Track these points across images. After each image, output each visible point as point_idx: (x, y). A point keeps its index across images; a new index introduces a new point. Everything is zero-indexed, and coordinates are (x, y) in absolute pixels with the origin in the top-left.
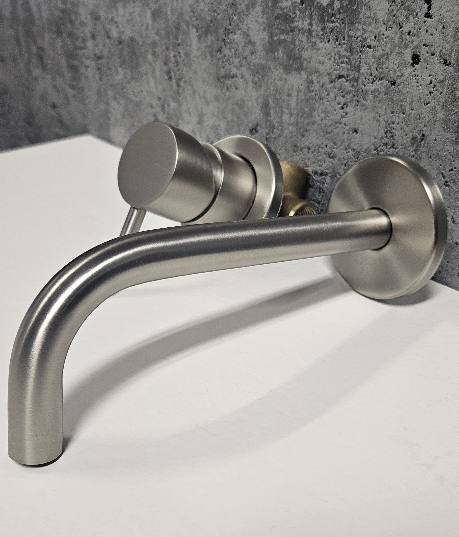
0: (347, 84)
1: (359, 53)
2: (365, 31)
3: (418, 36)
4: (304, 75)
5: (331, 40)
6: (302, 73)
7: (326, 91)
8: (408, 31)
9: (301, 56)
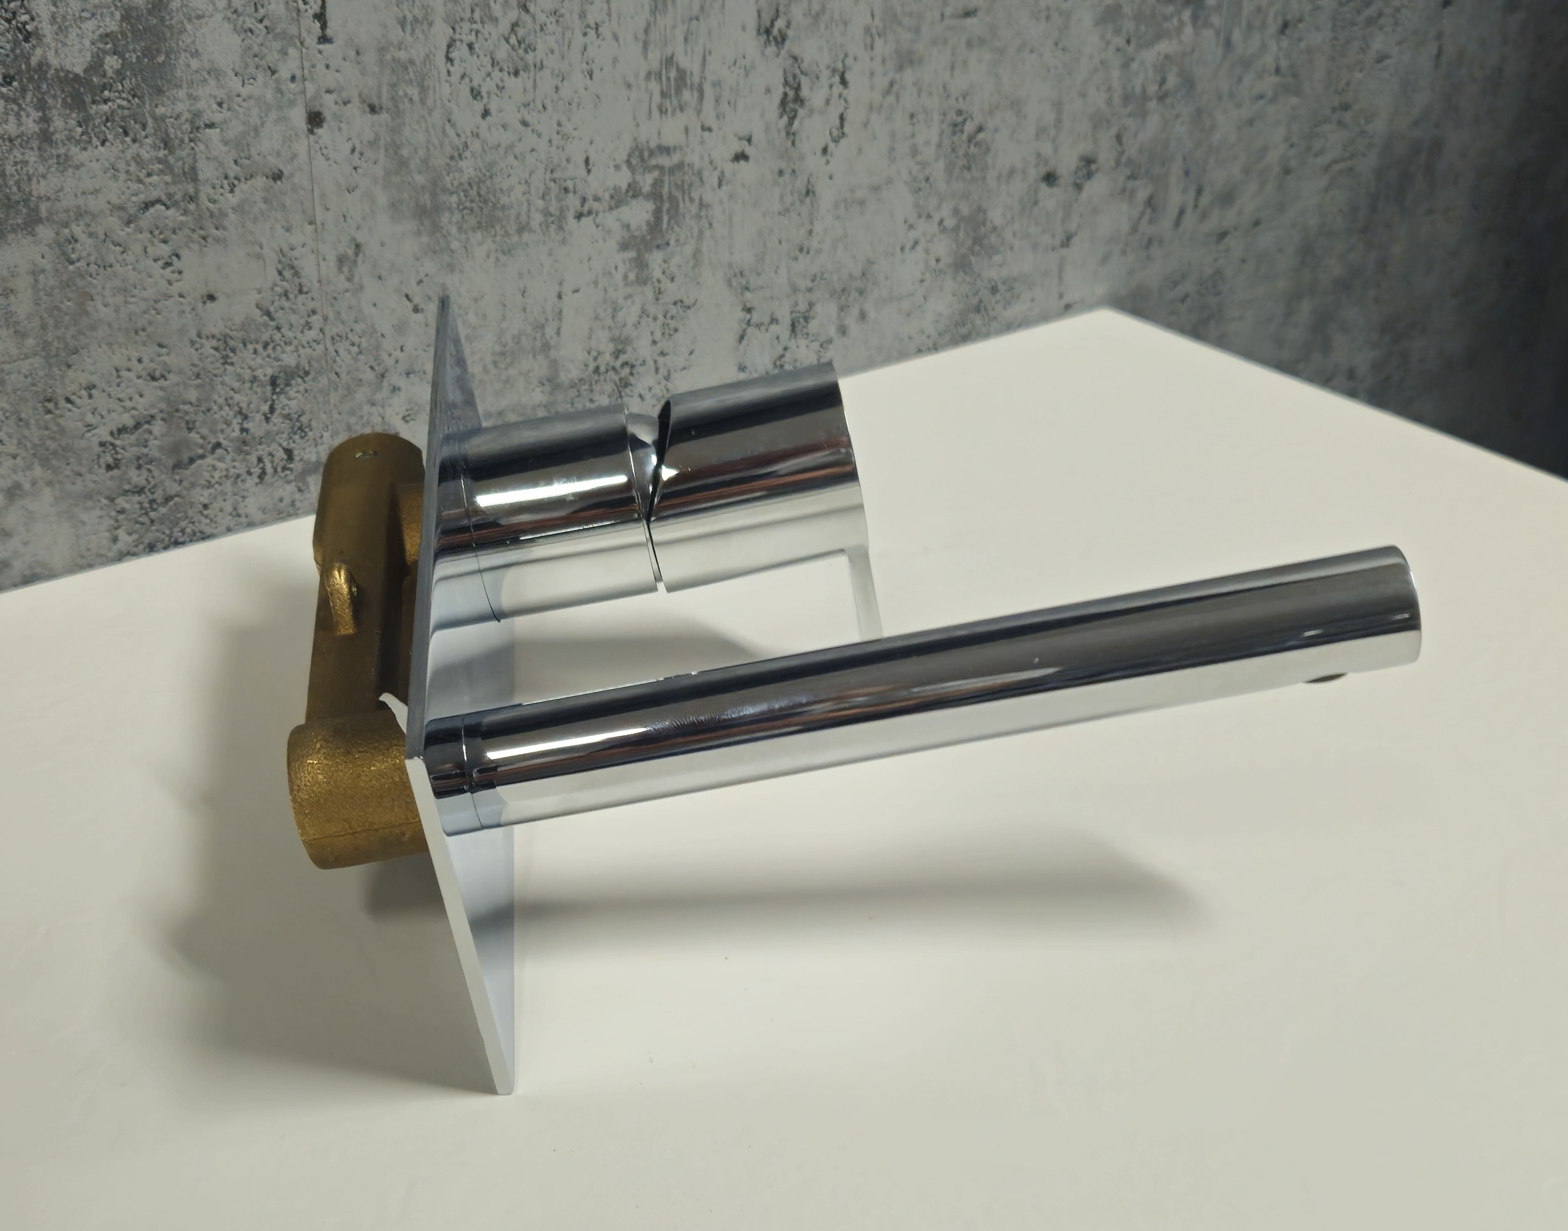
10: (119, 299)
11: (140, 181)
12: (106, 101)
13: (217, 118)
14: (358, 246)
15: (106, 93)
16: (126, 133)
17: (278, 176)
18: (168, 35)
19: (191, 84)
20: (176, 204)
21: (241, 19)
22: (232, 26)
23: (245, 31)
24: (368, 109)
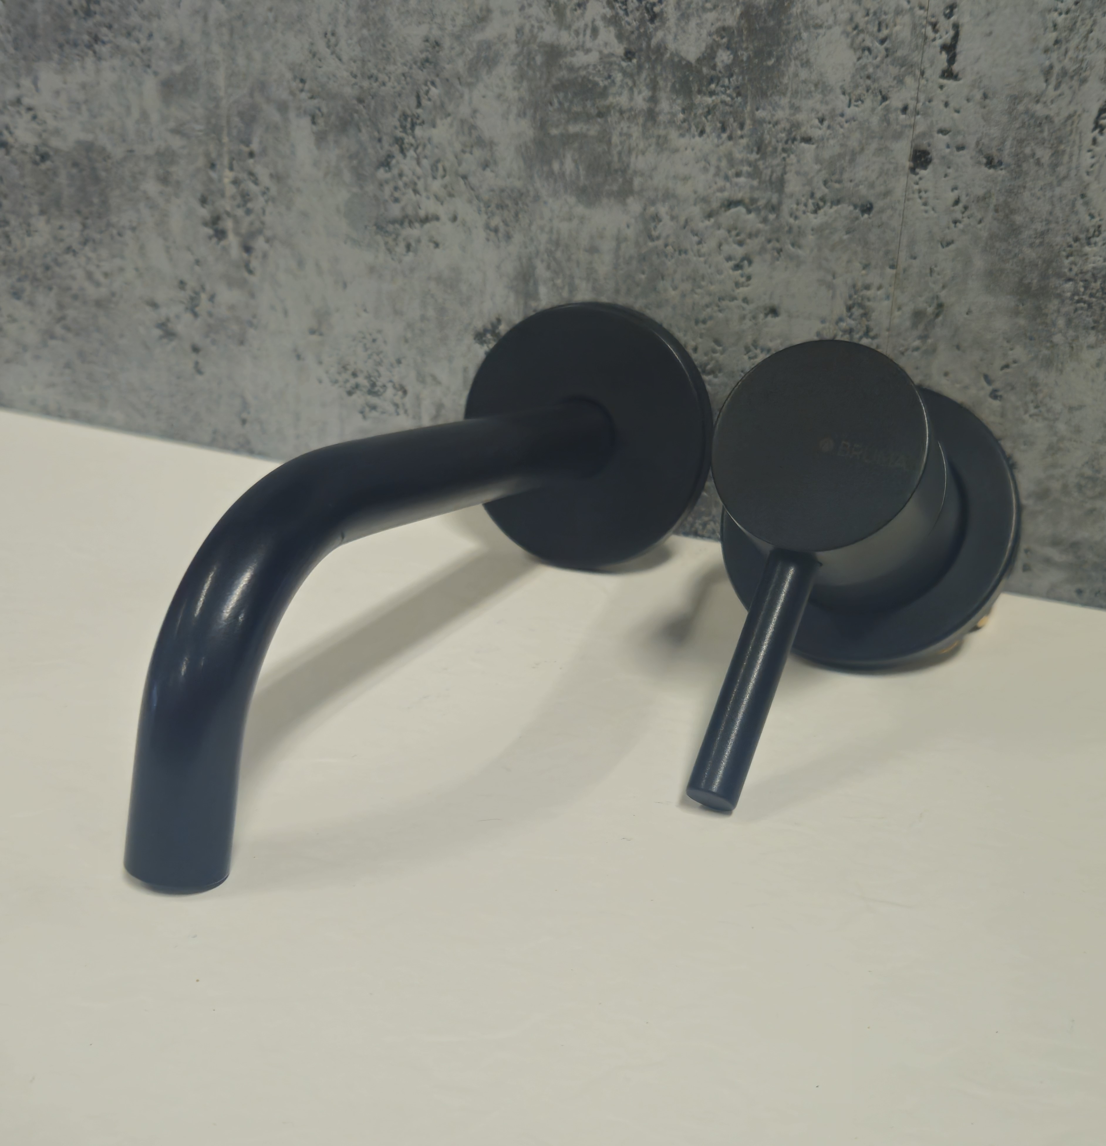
0: (752, 216)
1: (780, 154)
2: (796, 109)
3: (925, 115)
4: (635, 205)
5: (708, 129)
6: (630, 200)
7: (697, 235)
8: (900, 105)
9: (628, 165)
10: (687, 286)
11: (727, 178)
12: (712, 93)
13: (817, 133)
14: (940, 306)
15: (713, 86)
16: (724, 129)
17: (867, 209)
18: (783, 39)
19: (795, 94)
20: (758, 210)
21: (861, 36)
22: (849, 40)
23: (863, 50)
24: (984, 161)
